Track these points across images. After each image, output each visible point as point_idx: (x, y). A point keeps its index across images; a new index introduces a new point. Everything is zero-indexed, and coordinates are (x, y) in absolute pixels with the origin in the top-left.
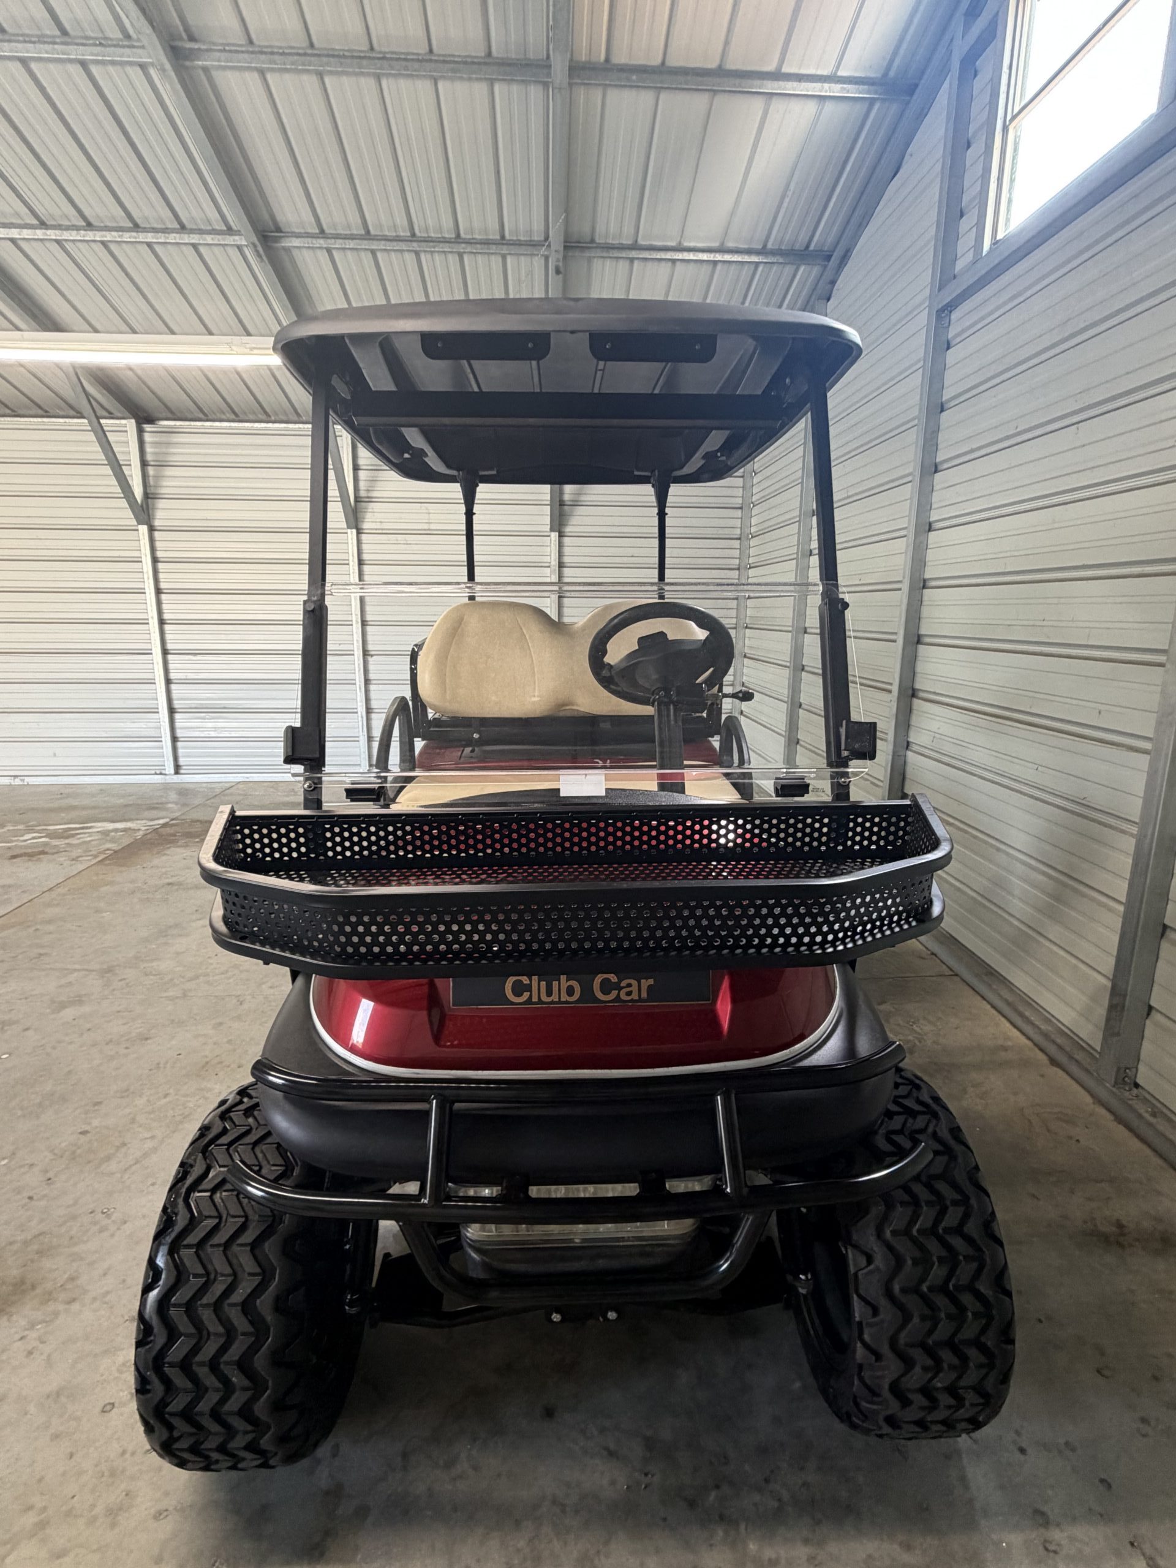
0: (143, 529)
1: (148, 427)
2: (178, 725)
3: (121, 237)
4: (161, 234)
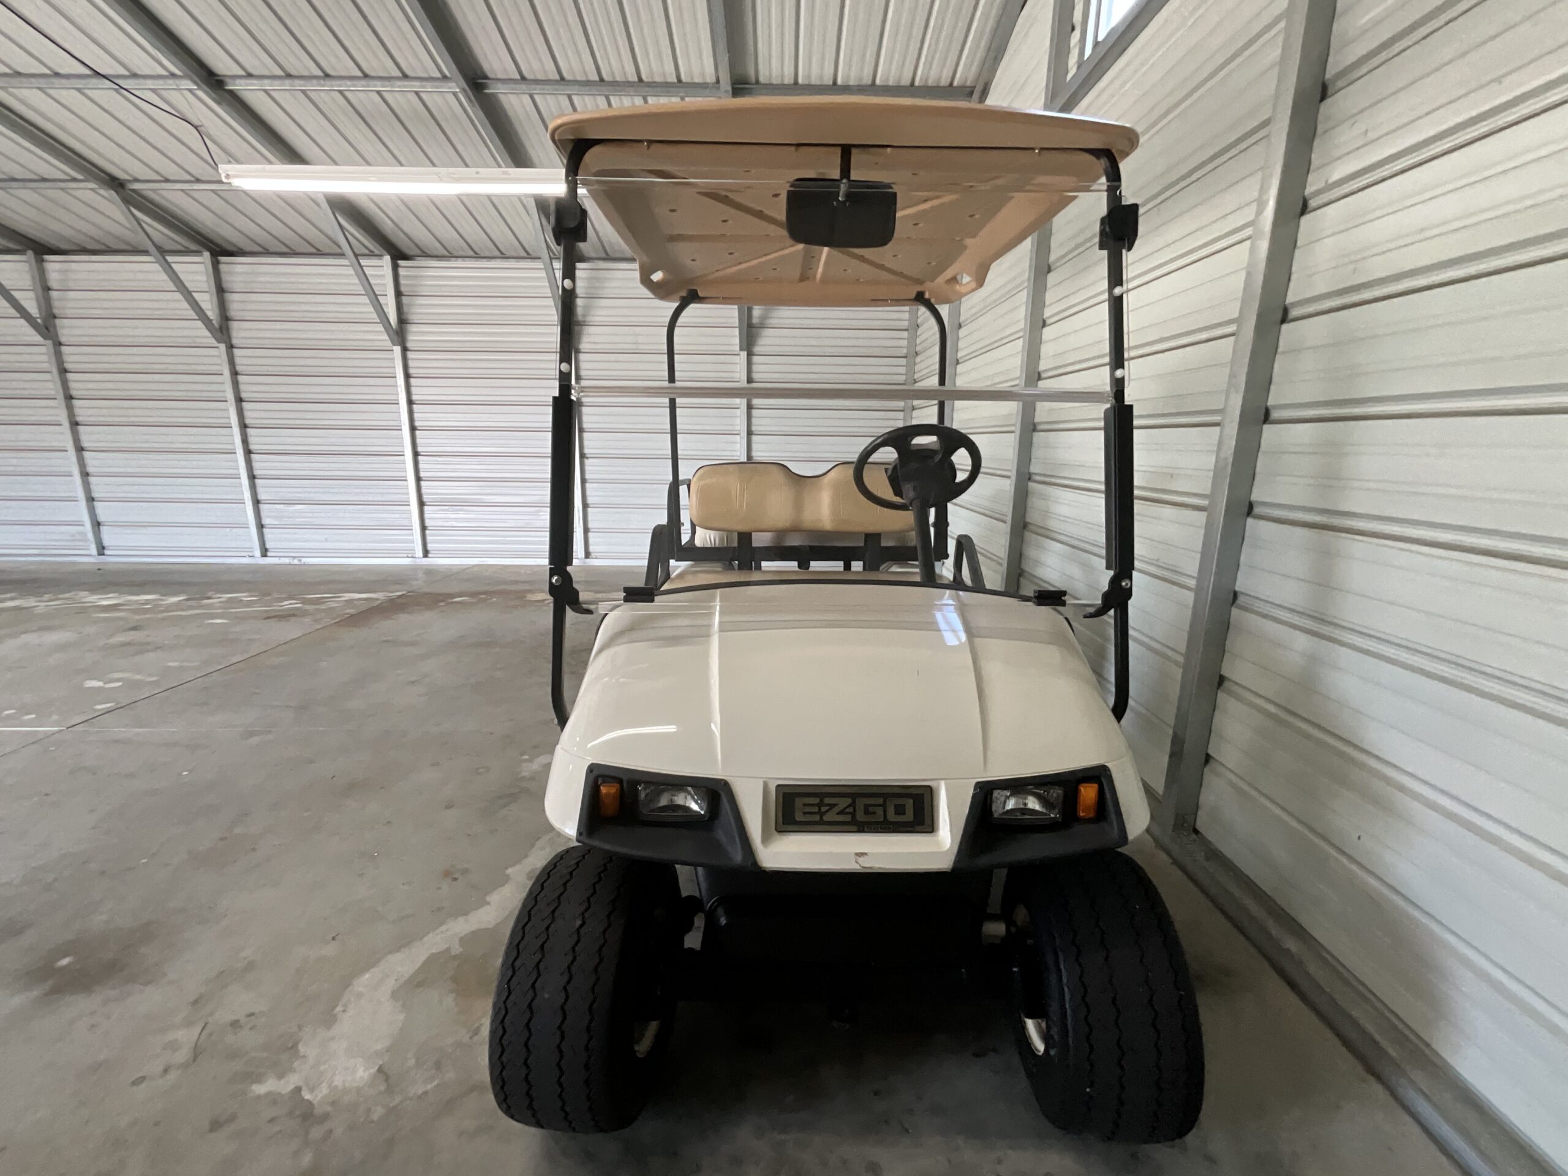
0: (397, 349)
1: (401, 263)
2: (427, 516)
3: (354, 86)
4: (387, 83)
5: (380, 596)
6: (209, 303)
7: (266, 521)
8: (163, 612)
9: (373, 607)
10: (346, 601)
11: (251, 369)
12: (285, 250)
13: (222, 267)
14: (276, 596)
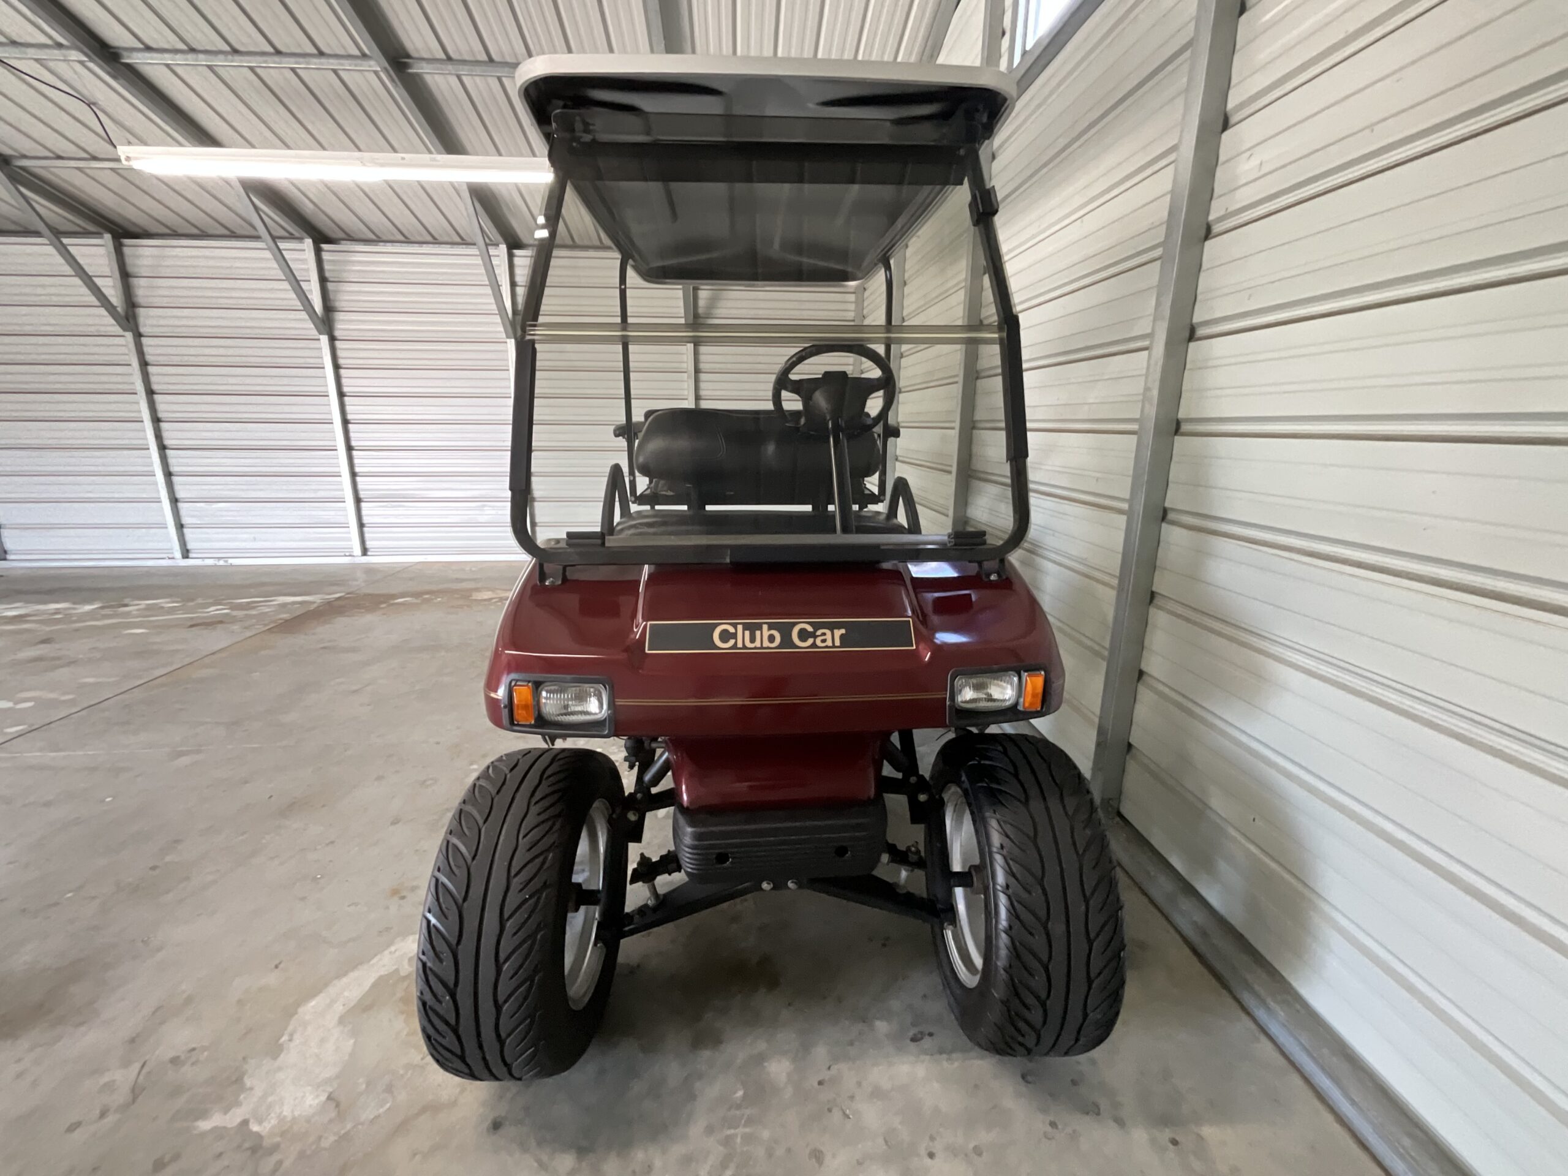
0: (324, 339)
1: (325, 246)
2: (364, 512)
3: (265, 62)
4: (301, 60)
5: (316, 599)
6: (111, 288)
7: (186, 520)
8: (75, 622)
9: (309, 611)
10: (279, 604)
11: (162, 360)
12: (195, 231)
13: (127, 251)
14: (200, 601)
